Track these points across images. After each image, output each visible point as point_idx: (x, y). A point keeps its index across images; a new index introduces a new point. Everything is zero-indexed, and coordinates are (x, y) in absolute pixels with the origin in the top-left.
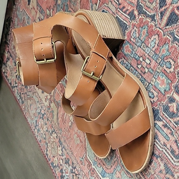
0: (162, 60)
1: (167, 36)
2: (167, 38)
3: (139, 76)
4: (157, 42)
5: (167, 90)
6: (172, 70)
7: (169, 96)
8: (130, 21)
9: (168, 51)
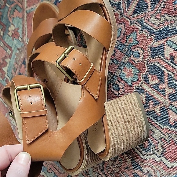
0: (128, 50)
1: (135, 25)
2: (135, 27)
4: (123, 31)
5: (135, 80)
6: (140, 59)
7: (136, 86)
9: (136, 39)
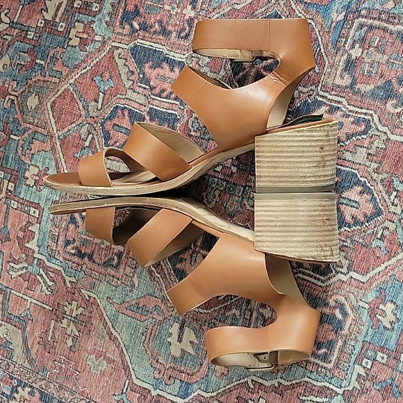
3: (221, 183)
8: (182, 108)
